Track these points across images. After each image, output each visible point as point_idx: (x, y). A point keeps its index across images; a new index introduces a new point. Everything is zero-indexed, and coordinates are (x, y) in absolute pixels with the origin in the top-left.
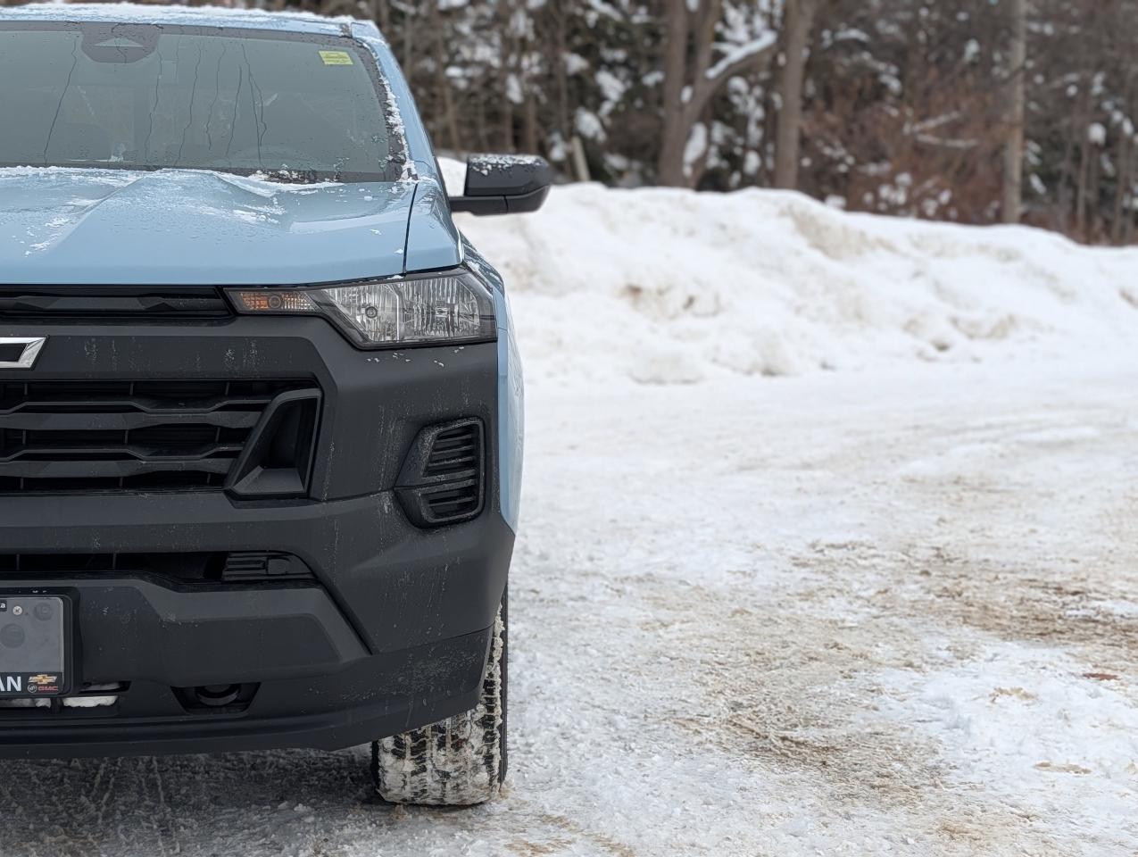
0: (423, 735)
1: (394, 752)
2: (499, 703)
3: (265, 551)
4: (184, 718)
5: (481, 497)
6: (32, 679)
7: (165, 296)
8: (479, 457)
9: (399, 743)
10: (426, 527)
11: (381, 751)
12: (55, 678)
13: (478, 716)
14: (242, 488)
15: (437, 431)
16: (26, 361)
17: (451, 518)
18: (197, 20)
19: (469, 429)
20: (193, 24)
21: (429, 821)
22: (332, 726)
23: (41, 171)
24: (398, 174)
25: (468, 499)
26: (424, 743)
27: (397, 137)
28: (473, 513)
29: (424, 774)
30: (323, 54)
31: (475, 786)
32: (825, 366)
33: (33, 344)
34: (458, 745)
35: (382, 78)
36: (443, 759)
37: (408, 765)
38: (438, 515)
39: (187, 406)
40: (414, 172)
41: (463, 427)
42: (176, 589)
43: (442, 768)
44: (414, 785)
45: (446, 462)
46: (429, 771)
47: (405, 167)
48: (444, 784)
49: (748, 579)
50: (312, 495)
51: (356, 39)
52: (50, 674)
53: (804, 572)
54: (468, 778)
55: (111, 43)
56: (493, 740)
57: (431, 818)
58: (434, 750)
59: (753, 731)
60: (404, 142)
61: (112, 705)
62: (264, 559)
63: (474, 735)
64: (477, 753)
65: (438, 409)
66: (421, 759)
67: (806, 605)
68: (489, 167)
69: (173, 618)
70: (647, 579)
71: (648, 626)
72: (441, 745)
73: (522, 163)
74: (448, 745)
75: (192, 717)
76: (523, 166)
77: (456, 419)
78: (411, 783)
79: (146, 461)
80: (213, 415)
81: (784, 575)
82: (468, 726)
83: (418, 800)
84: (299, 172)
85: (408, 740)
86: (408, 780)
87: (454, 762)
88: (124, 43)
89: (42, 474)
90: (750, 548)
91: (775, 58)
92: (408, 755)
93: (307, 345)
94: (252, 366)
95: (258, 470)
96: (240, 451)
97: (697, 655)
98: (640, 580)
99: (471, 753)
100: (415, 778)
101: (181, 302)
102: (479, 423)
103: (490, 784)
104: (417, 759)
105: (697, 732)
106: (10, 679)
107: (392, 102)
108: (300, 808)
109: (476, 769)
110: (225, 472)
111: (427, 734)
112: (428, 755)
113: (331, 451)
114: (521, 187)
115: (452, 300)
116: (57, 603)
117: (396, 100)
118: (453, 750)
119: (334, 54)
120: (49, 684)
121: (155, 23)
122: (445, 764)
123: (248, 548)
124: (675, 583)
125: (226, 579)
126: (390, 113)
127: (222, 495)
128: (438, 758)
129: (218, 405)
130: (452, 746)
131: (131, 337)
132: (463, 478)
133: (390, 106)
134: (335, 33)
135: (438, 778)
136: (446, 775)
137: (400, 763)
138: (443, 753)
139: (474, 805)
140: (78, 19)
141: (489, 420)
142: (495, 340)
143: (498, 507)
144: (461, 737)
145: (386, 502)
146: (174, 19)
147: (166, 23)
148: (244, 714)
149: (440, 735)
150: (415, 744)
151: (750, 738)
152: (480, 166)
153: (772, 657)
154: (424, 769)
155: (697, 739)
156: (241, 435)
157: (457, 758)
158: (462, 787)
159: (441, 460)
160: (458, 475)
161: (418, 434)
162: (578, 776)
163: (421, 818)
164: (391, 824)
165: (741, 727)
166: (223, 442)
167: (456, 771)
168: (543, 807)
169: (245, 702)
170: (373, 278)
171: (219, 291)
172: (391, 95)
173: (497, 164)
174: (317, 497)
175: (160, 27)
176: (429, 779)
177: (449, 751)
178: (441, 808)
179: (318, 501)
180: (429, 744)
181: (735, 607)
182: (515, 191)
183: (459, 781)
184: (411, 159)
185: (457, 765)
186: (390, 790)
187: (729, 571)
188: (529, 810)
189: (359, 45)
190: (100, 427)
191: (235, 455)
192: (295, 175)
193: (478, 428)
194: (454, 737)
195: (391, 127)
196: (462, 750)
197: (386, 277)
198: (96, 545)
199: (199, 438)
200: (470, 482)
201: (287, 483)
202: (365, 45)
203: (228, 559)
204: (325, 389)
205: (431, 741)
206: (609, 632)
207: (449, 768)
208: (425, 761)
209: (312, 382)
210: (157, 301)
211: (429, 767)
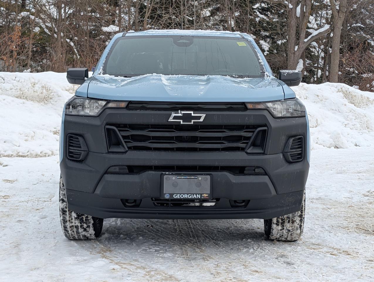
0: (284, 219)
1: (276, 224)
2: (304, 211)
3: (254, 166)
4: (231, 209)
5: (303, 156)
6: (203, 195)
7: (231, 105)
8: (302, 146)
9: (278, 221)
10: (290, 163)
11: (272, 224)
12: (208, 195)
13: (299, 214)
14: (249, 151)
15: (293, 138)
16: (201, 120)
17: (296, 161)
18: (201, 34)
19: (300, 138)
20: (201, 35)
21: (283, 244)
22: (266, 213)
23: (177, 76)
24: (264, 76)
25: (300, 156)
26: (284, 221)
27: (262, 65)
28: (301, 160)
29: (284, 230)
30: (238, 43)
31: (296, 234)
32: (356, 145)
33: (203, 116)
34: (293, 222)
35: (255, 49)
36: (289, 226)
37: (280, 228)
38: (293, 160)
39: (236, 131)
40: (268, 75)
41: (298, 138)
42: (234, 175)
43: (288, 229)
44: (280, 234)
45: (295, 147)
46: (285, 229)
47: (265, 74)
48: (288, 233)
49: (350, 199)
50: (265, 153)
51: (246, 39)
52: (207, 194)
53: (367, 198)
54: (295, 232)
55: (181, 41)
56: (302, 221)
57: (284, 243)
58: (287, 223)
59: (364, 229)
60: (264, 67)
61: (214, 205)
62: (254, 168)
63: (297, 219)
64: (298, 225)
65: (294, 133)
66: (283, 226)
67: (371, 205)
68: (286, 73)
69: (234, 181)
70: (319, 199)
71: (325, 209)
72: (289, 222)
73: (295, 72)
74: (290, 222)
75: (233, 209)
76: (295, 73)
77: (297, 136)
78: (280, 233)
79: (227, 145)
80: (243, 133)
81: (361, 198)
82: (296, 217)
83: (280, 239)
84: (238, 75)
85: (280, 221)
86: (279, 232)
87: (292, 227)
88: (184, 41)
89: (203, 147)
90: (349, 192)
91: (329, 34)
92: (280, 225)
93: (265, 116)
94: (251, 121)
95: (252, 147)
96: (248, 142)
97: (343, 215)
98: (317, 199)
99: (296, 224)
100: (281, 231)
101: (235, 106)
102: (303, 137)
103: (300, 234)
104: (282, 226)
105: (348, 229)
106: (198, 195)
107: (259, 56)
108: (249, 240)
109: (297, 229)
110: (245, 147)
111: (285, 219)
112: (285, 225)
113: (270, 143)
114: (295, 79)
115: (293, 107)
116: (209, 177)
117: (260, 55)
118: (292, 224)
119: (240, 43)
120: (207, 196)
121: (191, 35)
122: (289, 227)
123: (251, 165)
124: (329, 200)
125: (245, 173)
126: (259, 59)
127: (244, 153)
128: (288, 225)
129: (243, 131)
130: (292, 222)
131: (224, 114)
132: (299, 151)
133: (258, 57)
134: (239, 37)
135: (287, 231)
136: (289, 231)
137: (278, 227)
138: (289, 224)
139: (294, 241)
140: (170, 35)
141: (305, 136)
142: (305, 116)
143: (307, 159)
144: (294, 220)
145: (281, 156)
146: (195, 34)
147: (194, 35)
148: (245, 209)
149: (289, 219)
150: (282, 222)
151: (363, 231)
152: (284, 73)
153: (364, 216)
154: (283, 229)
155: (349, 231)
156: (248, 138)
157: (293, 226)
158: (293, 234)
159: (294, 146)
160: (298, 150)
161: (288, 139)
162: (319, 236)
163: (281, 243)
164: (274, 244)
165: (360, 229)
166: (244, 140)
167: (292, 229)
168: (312, 242)
169: (245, 206)
170: (278, 100)
171: (243, 104)
172: (258, 54)
173: (288, 72)
174: (266, 153)
175: (193, 36)
176: (285, 232)
177: (291, 224)
178: (286, 241)
179: (266, 154)
180: (285, 222)
181: (348, 205)
182: (293, 80)
183: (292, 233)
184: (267, 71)
185: (292, 228)
186: (273, 235)
187: (344, 197)
188: (309, 243)
189: (247, 40)
190: (217, 136)
191: (247, 143)
192: (237, 76)
193: (302, 138)
194: (292, 220)
195: (260, 63)
196: (294, 223)
197: (280, 100)
198: (217, 164)
199: (239, 139)
200: (300, 152)
201: (259, 151)
202: (249, 40)
203: (246, 168)
204: (268, 127)
205: (286, 221)
206: (313, 210)
207: (290, 229)
208: (284, 227)
209: (265, 125)
210: (230, 106)
211: (285, 228)
